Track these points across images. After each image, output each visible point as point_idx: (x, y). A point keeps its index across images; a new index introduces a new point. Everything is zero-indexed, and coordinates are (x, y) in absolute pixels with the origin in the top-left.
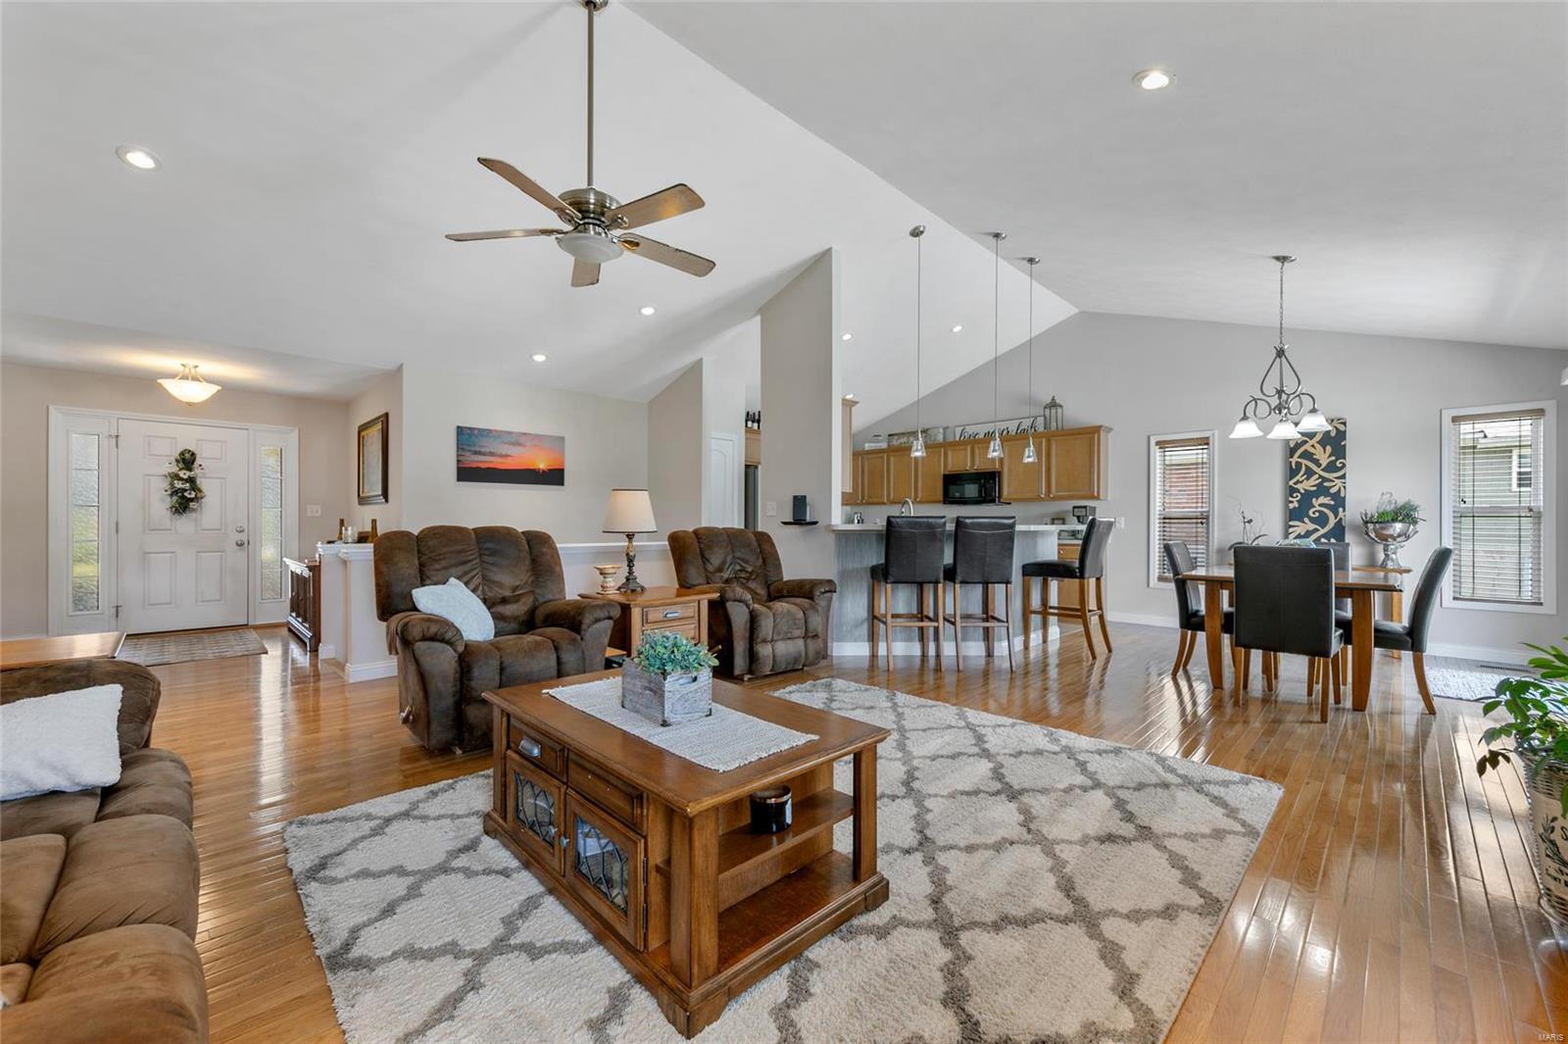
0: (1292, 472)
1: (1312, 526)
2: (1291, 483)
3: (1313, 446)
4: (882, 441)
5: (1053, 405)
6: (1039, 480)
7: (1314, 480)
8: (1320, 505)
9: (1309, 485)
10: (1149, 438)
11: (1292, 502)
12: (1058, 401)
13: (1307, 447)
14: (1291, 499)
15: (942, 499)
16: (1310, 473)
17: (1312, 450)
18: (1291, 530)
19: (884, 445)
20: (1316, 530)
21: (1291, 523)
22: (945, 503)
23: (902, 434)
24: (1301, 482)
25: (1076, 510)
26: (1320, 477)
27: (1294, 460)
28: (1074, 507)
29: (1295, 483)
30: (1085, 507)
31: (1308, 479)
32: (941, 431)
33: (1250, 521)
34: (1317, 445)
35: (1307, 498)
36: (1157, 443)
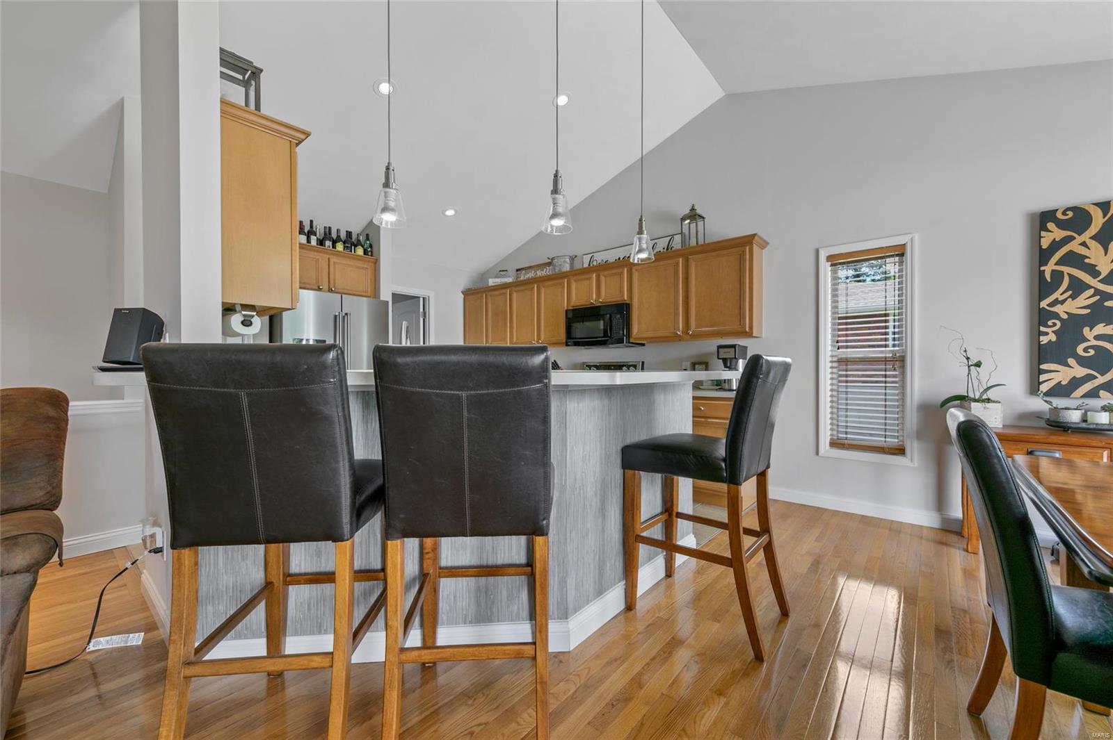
0: (1042, 287)
1: (1081, 372)
2: (1044, 304)
3: (1084, 244)
4: (509, 277)
5: (694, 216)
6: (676, 314)
7: (1085, 299)
8: (1097, 338)
9: (1078, 305)
10: (817, 251)
11: (1047, 334)
12: (698, 211)
13: (1074, 246)
14: (1042, 329)
15: (564, 341)
16: (1077, 287)
17: (1082, 251)
18: (1043, 378)
19: (509, 280)
20: (1092, 377)
21: (1043, 367)
22: (567, 345)
23: (530, 267)
24: (1063, 302)
25: (720, 350)
26: (1097, 292)
27: (1048, 269)
28: (720, 347)
29: (1052, 304)
30: (733, 346)
31: (1073, 297)
32: (568, 260)
33: (978, 365)
34: (1092, 244)
35: (1073, 328)
36: (829, 258)
